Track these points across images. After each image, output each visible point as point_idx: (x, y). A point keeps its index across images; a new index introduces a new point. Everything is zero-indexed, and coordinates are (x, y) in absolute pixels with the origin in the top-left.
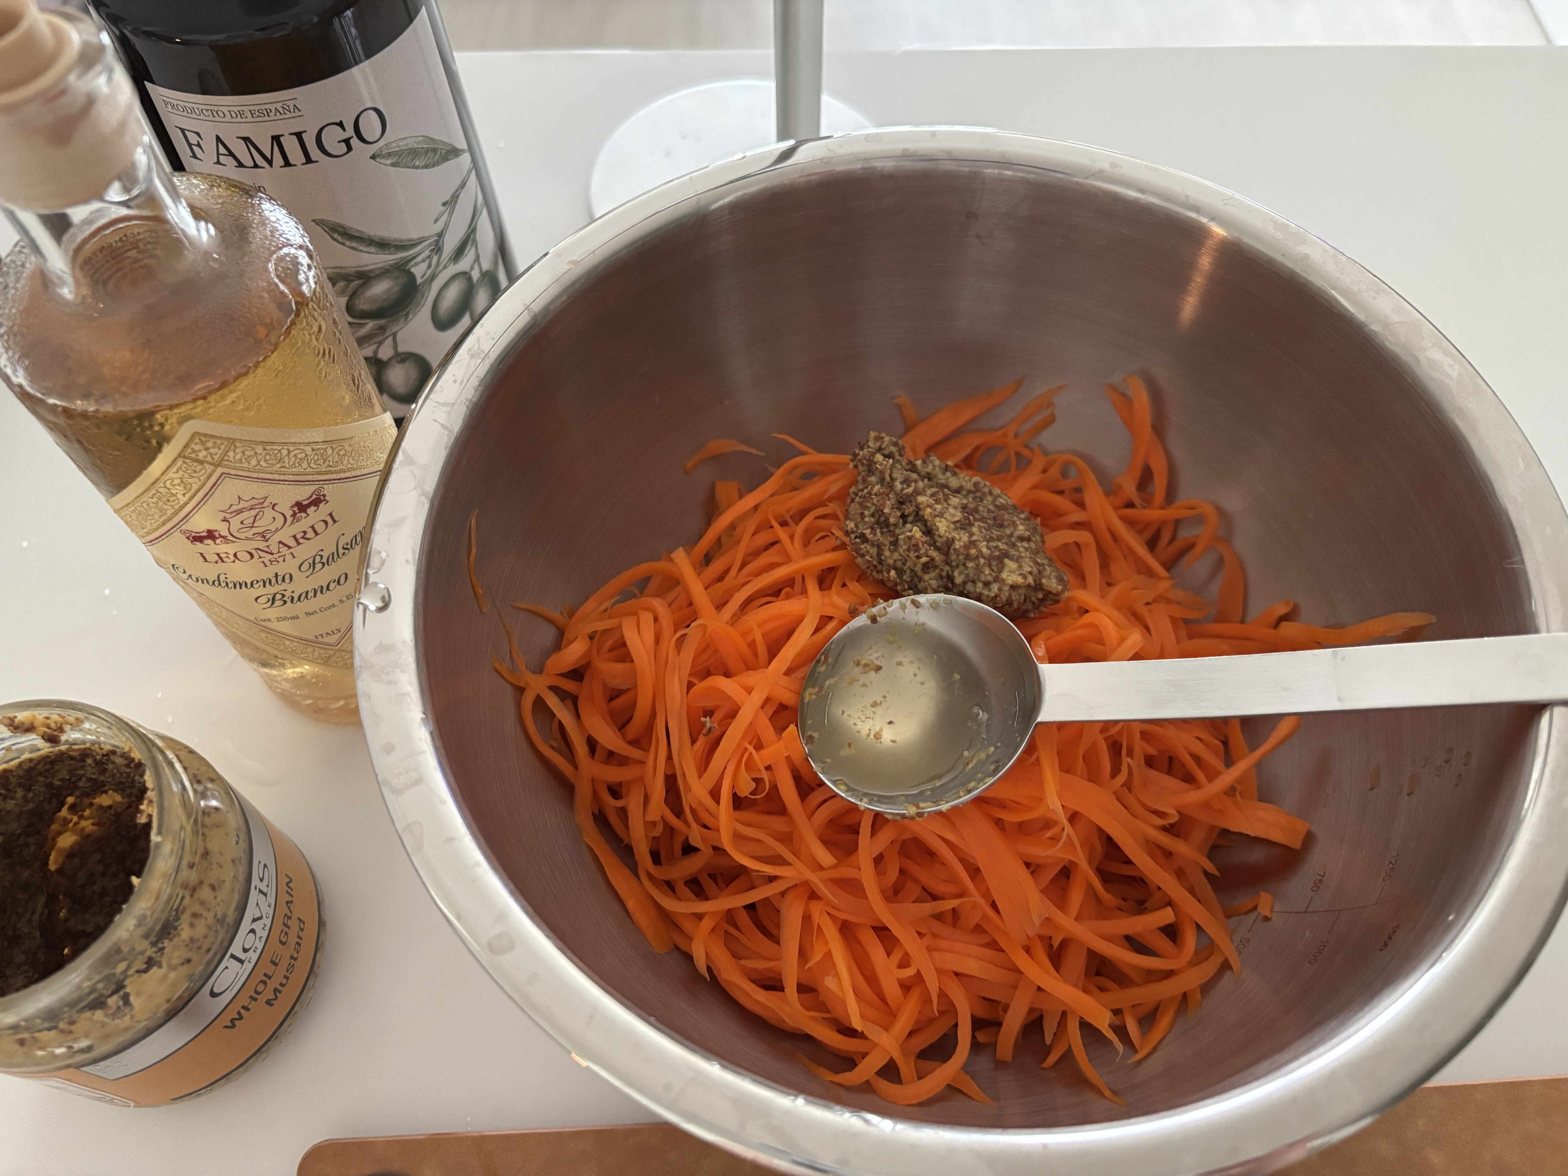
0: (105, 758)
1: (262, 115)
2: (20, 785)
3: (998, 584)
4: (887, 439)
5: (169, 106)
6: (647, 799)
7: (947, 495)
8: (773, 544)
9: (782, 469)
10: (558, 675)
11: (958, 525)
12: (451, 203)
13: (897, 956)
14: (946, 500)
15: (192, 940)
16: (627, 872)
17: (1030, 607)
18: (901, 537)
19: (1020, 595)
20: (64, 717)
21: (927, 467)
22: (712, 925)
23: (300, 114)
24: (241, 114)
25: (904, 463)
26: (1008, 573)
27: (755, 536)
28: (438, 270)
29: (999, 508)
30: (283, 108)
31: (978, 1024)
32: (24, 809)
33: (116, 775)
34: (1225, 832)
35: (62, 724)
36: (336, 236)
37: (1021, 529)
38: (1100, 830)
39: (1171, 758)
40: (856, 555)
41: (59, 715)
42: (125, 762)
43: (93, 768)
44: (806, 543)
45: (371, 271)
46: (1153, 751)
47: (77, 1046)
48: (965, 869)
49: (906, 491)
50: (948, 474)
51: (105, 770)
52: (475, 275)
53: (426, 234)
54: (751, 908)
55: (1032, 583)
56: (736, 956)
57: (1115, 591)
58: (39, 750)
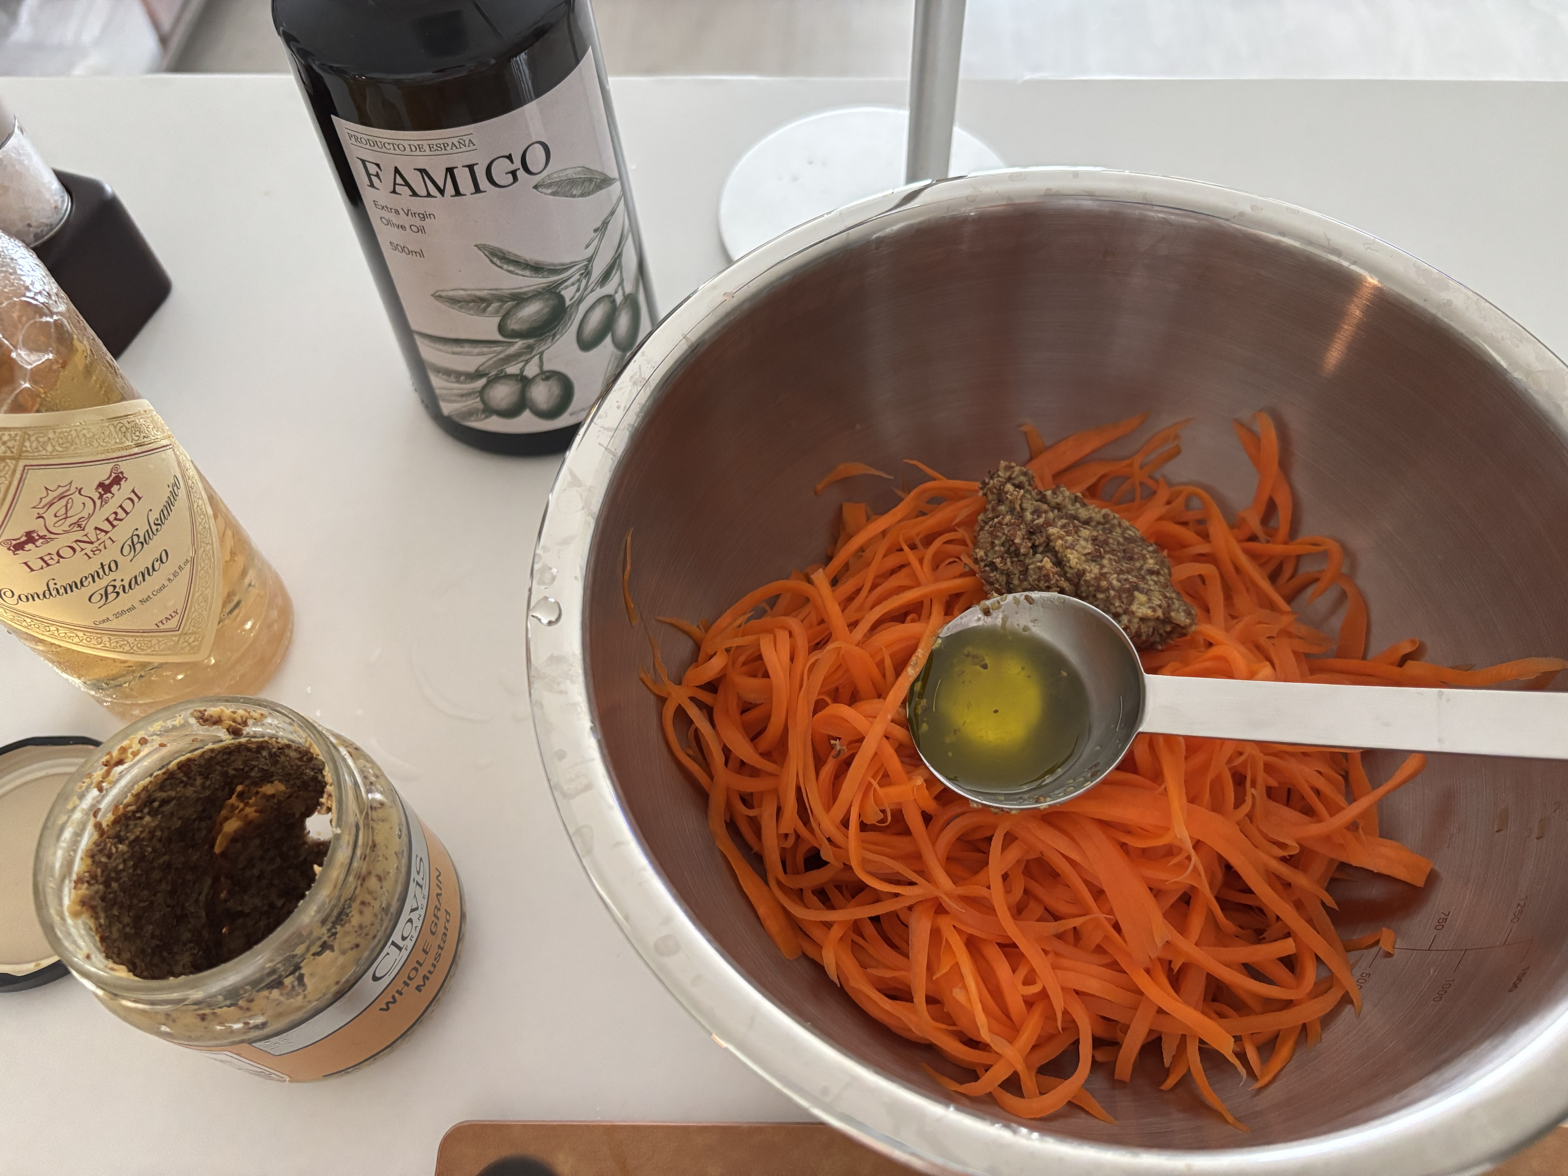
0: (280, 751)
1: (439, 149)
2: (201, 774)
3: (1128, 617)
4: (1017, 469)
5: (353, 139)
6: (779, 810)
7: (1077, 527)
8: (902, 567)
9: (912, 494)
10: (697, 686)
11: (1089, 557)
12: (602, 229)
13: (1022, 972)
14: (1076, 532)
15: (361, 927)
16: (758, 880)
17: (1158, 639)
18: (1031, 567)
19: (1149, 627)
20: (249, 713)
21: (1057, 498)
22: (841, 934)
23: (474, 148)
24: (420, 147)
25: (1034, 493)
26: (1138, 606)
27: (886, 559)
28: (586, 293)
29: (1130, 540)
30: (459, 142)
31: (1098, 1043)
32: (201, 796)
33: (287, 767)
34: (1343, 866)
35: (247, 719)
36: (495, 260)
37: (1151, 563)
38: (1220, 857)
39: (1289, 790)
40: (984, 582)
41: (245, 710)
42: (298, 756)
43: (266, 759)
44: (936, 567)
45: (525, 293)
46: (1274, 783)
47: (252, 1022)
48: (1090, 891)
49: (1037, 522)
50: (1078, 505)
51: (277, 762)
52: (619, 298)
53: (577, 259)
54: (875, 920)
55: (1161, 616)
56: (863, 966)
57: (1239, 626)
58: (222, 741)
